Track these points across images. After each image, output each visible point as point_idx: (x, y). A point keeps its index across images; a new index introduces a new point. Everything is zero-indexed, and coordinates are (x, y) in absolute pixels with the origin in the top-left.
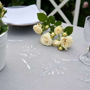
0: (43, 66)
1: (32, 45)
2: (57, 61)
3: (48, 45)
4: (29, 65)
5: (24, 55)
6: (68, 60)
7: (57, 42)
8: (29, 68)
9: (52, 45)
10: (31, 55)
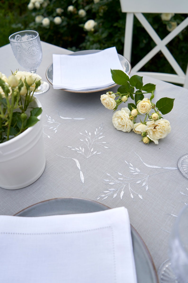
0: (107, 177)
1: (97, 130)
2: (134, 167)
3: (124, 131)
4: (83, 173)
5: (80, 150)
6: (155, 167)
7: (140, 127)
8: (83, 179)
9: (132, 130)
10: (92, 150)
